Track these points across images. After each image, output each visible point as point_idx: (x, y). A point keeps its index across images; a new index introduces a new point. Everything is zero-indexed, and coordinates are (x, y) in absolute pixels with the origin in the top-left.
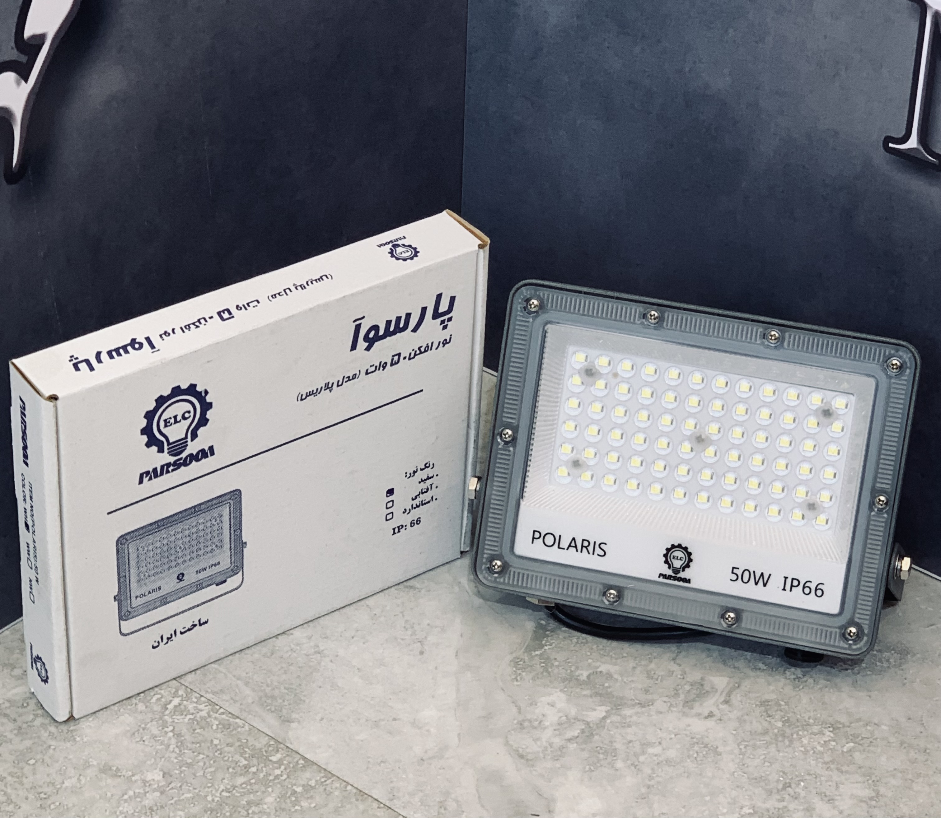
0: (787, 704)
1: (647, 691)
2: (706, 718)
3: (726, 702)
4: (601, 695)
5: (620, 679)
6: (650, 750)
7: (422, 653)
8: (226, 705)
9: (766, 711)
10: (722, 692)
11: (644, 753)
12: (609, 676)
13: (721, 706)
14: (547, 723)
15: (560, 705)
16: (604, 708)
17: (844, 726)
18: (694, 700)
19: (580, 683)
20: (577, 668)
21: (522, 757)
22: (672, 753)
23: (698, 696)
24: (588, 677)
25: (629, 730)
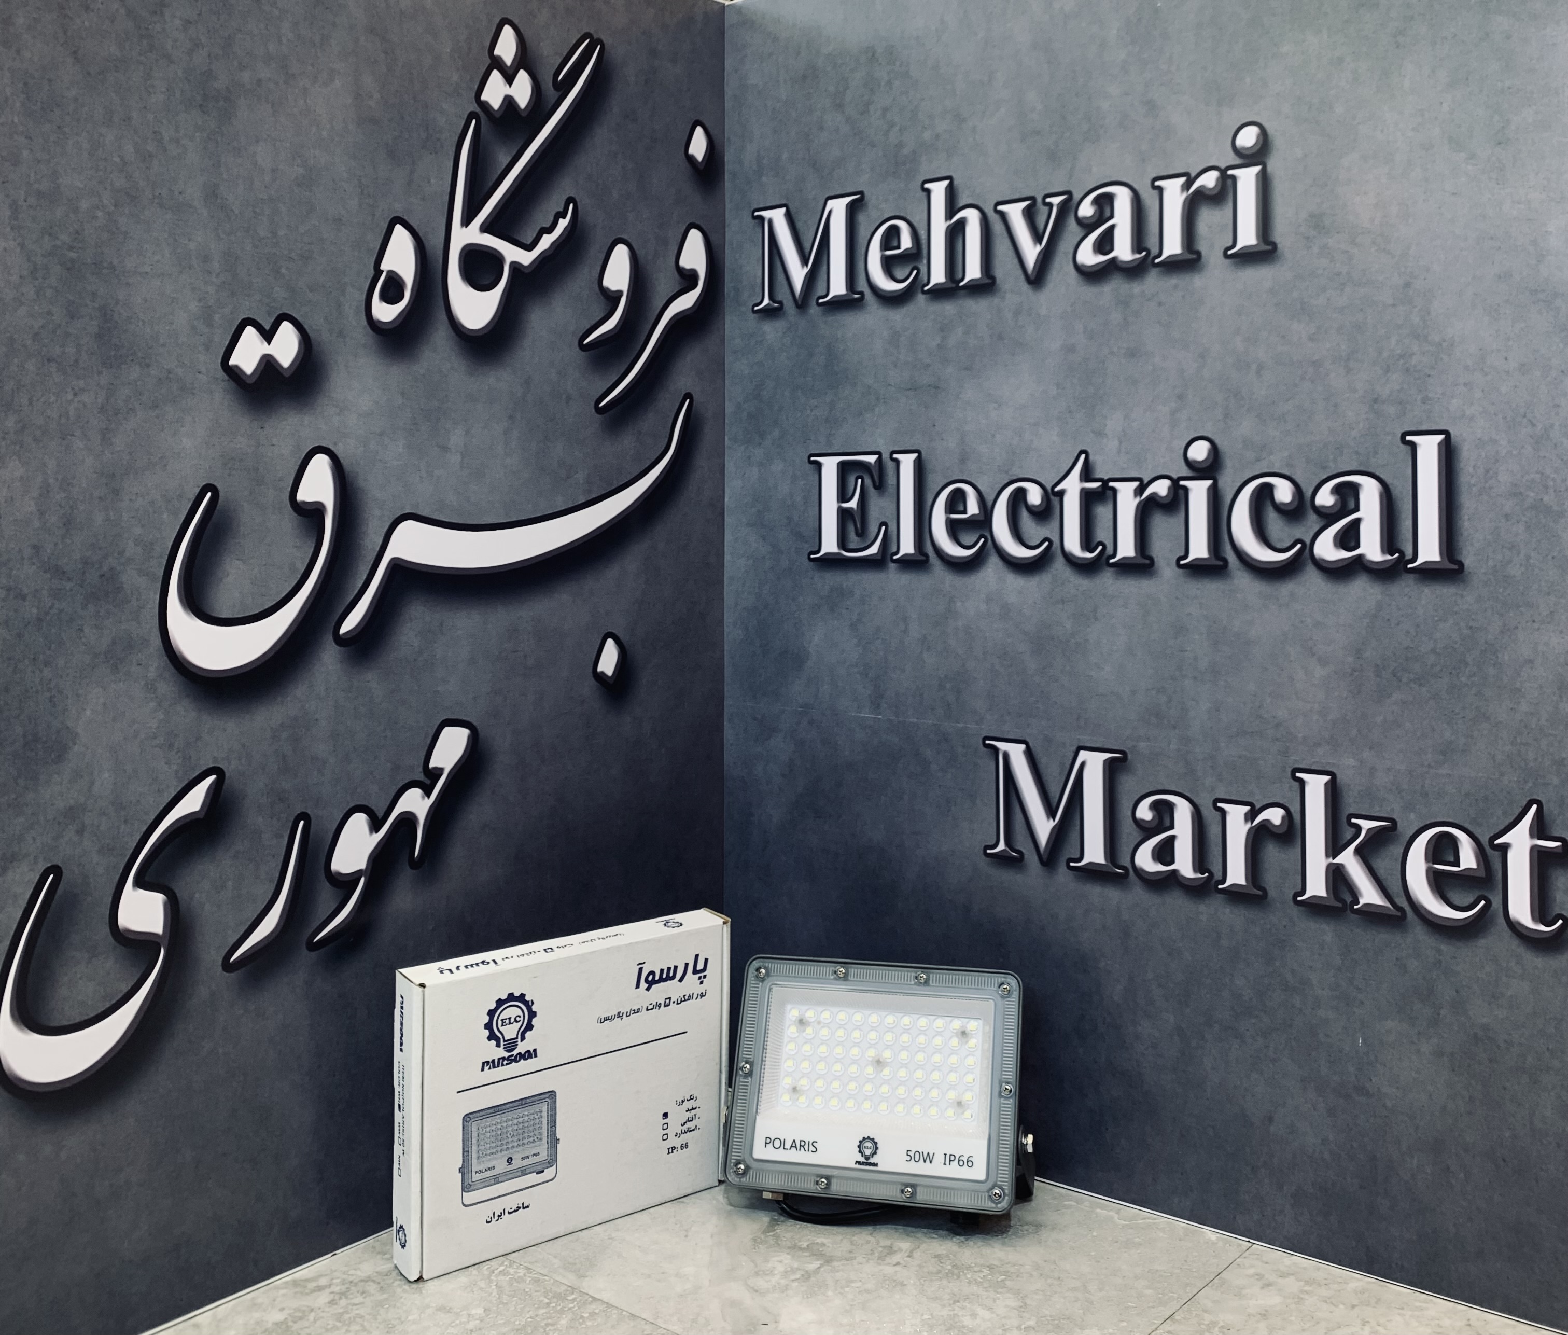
0: (954, 1256)
1: (850, 1252)
2: (894, 1265)
3: (909, 1256)
4: (816, 1255)
5: (831, 1246)
6: (853, 1285)
7: (686, 1236)
8: (538, 1270)
9: (939, 1260)
10: (906, 1251)
11: (848, 1287)
12: (823, 1245)
13: (906, 1259)
14: (776, 1272)
15: (786, 1262)
16: (819, 1262)
17: (997, 1266)
18: (885, 1256)
19: (801, 1249)
20: (800, 1241)
21: (756, 1291)
22: (869, 1286)
23: (888, 1254)
24: (808, 1246)
25: (837, 1274)
